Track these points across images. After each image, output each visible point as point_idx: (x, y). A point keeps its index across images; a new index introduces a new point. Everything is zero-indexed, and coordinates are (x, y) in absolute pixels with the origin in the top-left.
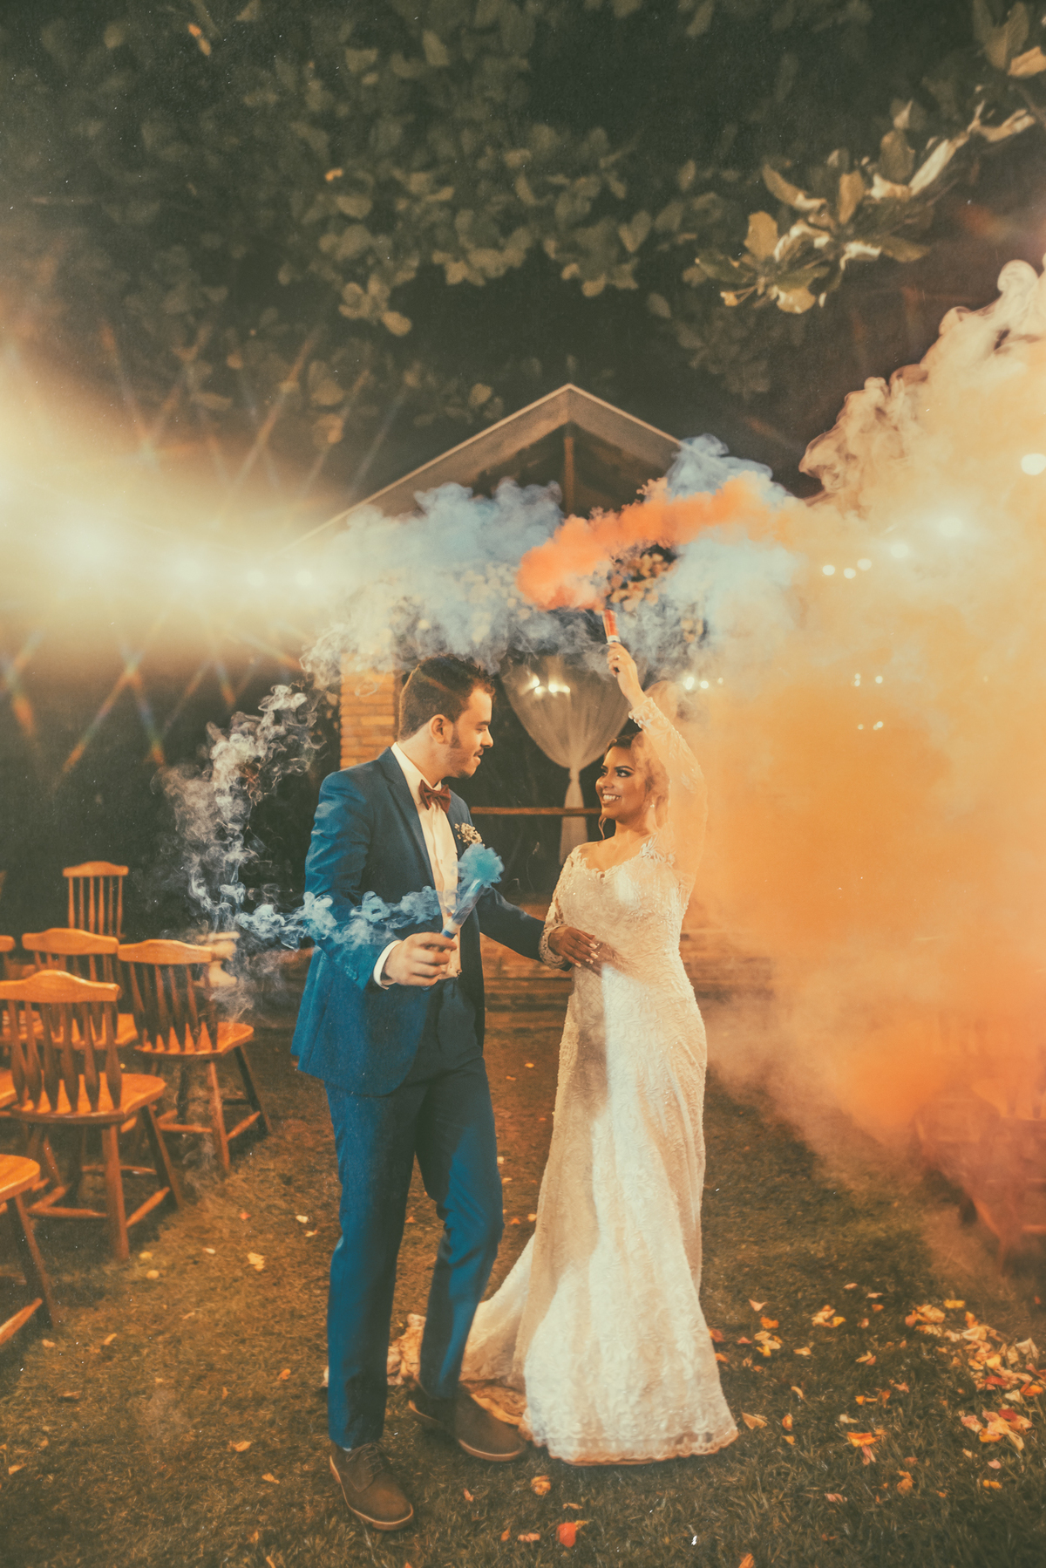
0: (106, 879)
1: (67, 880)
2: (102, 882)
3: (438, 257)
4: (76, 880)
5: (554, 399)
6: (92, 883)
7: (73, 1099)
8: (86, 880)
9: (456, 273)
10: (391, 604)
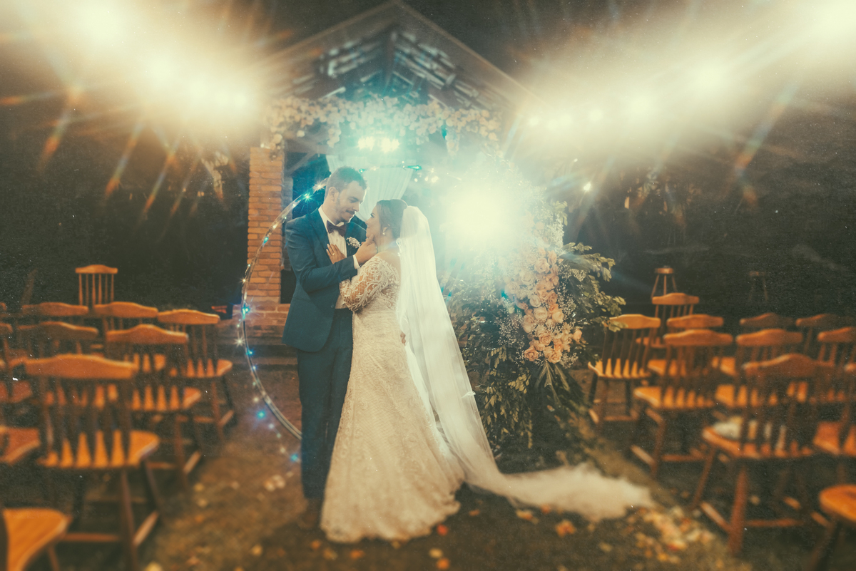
0: (103, 276)
1: (77, 275)
2: (100, 277)
4: (84, 275)
5: (388, 9)
6: (94, 277)
8: (90, 275)
10: (282, 120)
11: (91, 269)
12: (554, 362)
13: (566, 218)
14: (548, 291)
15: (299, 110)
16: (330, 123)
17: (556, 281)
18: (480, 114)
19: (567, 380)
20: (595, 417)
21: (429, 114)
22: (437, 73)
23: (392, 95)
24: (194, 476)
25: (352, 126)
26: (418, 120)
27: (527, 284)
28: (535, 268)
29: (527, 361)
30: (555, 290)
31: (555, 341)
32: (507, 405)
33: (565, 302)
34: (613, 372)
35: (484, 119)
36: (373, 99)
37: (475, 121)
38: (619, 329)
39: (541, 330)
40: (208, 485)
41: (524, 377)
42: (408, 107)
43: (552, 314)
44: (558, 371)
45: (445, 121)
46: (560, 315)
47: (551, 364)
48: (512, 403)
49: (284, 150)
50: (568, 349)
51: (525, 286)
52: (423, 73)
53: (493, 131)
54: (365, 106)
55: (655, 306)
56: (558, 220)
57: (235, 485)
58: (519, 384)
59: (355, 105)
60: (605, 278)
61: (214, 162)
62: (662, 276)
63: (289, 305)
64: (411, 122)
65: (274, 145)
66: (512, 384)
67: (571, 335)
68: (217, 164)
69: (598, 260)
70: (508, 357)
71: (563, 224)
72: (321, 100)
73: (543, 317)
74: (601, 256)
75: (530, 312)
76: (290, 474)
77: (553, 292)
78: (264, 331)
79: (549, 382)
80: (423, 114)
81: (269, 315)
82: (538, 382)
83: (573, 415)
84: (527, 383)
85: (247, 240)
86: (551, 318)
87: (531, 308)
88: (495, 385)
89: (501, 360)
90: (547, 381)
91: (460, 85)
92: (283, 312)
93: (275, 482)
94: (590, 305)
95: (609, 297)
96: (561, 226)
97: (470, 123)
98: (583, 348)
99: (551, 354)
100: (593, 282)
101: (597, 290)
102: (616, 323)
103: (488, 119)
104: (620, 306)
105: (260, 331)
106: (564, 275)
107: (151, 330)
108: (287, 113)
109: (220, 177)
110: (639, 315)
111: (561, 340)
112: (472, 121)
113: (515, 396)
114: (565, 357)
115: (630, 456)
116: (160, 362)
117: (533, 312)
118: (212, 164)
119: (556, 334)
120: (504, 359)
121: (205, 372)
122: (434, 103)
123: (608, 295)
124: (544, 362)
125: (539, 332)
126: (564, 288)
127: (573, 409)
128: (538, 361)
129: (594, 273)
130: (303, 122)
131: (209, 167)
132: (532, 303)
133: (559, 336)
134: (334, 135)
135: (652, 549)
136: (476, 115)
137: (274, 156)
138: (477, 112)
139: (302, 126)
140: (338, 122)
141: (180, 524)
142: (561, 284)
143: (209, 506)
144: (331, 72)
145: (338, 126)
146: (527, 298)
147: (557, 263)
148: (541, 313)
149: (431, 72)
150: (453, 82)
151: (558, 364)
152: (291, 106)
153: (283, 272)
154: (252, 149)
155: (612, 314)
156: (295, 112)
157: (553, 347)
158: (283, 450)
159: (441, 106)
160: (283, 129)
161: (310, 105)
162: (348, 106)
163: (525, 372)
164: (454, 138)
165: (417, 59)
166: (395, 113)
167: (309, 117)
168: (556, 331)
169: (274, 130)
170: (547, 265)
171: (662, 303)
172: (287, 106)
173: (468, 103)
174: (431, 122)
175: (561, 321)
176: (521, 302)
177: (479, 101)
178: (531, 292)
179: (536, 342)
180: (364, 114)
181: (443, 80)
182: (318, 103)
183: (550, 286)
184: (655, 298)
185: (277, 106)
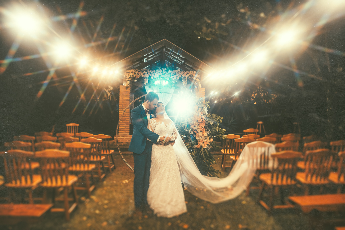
1: (67, 126)
2: (74, 127)
4: (69, 127)
5: (162, 41)
6: (72, 127)
10: (130, 76)
11: (71, 125)
12: (205, 148)
13: (209, 106)
14: (202, 127)
15: (135, 73)
16: (145, 77)
17: (205, 124)
19: (208, 153)
20: (223, 166)
21: (177, 73)
22: (179, 60)
23: (164, 68)
25: (152, 78)
26: (173, 75)
27: (196, 125)
28: (198, 121)
29: (196, 148)
30: (204, 127)
31: (205, 142)
33: (208, 131)
34: (227, 152)
35: (195, 74)
36: (158, 69)
37: (192, 75)
38: (225, 138)
39: (201, 138)
40: (107, 182)
42: (170, 71)
44: (206, 150)
45: (182, 75)
46: (206, 134)
47: (204, 149)
49: (130, 86)
50: (209, 144)
51: (196, 126)
52: (175, 60)
53: (198, 78)
54: (156, 71)
57: (115, 182)
59: (153, 71)
61: (108, 89)
62: (259, 124)
63: (132, 136)
64: (171, 76)
65: (127, 84)
67: (209, 140)
68: (109, 90)
73: (201, 135)
74: (219, 117)
75: (197, 133)
76: (130, 180)
77: (204, 128)
78: (124, 144)
79: (203, 153)
80: (175, 73)
81: (126, 139)
84: (195, 153)
85: (119, 115)
86: (203, 135)
87: (198, 132)
91: (187, 63)
92: (130, 138)
94: (215, 132)
96: (207, 109)
97: (190, 76)
98: (214, 144)
99: (204, 146)
104: (224, 131)
105: (123, 144)
106: (207, 123)
107: (93, 138)
108: (131, 74)
109: (110, 94)
110: (234, 135)
112: (191, 75)
114: (208, 147)
118: (107, 90)
119: (205, 140)
121: (106, 152)
122: (178, 70)
124: (202, 148)
126: (207, 127)
127: (211, 162)
128: (200, 148)
130: (136, 77)
131: (107, 91)
132: (198, 131)
133: (206, 140)
134: (146, 81)
136: (192, 73)
137: (127, 88)
138: (192, 72)
139: (136, 78)
144: (145, 61)
145: (147, 78)
147: (205, 120)
148: (200, 134)
149: (177, 59)
150: (185, 63)
151: (206, 148)
152: (133, 72)
153: (130, 125)
154: (120, 86)
155: (223, 134)
156: (134, 74)
157: (204, 144)
159: (181, 71)
160: (130, 79)
161: (138, 72)
162: (150, 71)
163: (195, 150)
164: (185, 81)
165: (173, 56)
166: (165, 73)
167: (138, 76)
168: (205, 139)
169: (127, 80)
170: (202, 120)
171: (247, 132)
172: (131, 72)
173: (190, 69)
174: (177, 76)
175: (206, 136)
176: (195, 130)
177: (193, 68)
178: (197, 128)
179: (199, 142)
180: (155, 74)
181: (181, 62)
182: (141, 71)
183: (203, 126)
184: (244, 130)
185: (128, 72)
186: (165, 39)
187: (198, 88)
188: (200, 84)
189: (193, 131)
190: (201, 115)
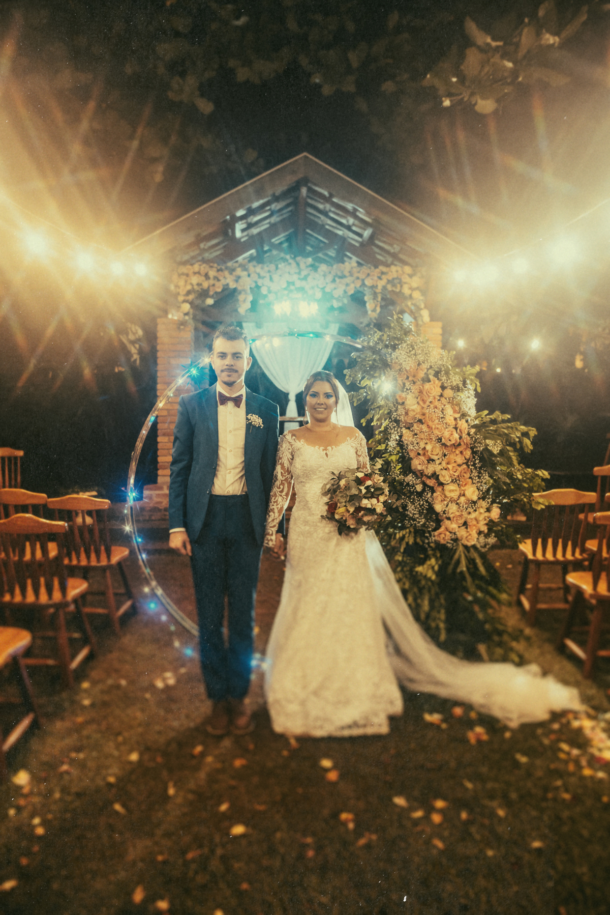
0: (10, 458)
2: (6, 460)
3: (232, 63)
5: (296, 161)
7: (37, 592)
9: (242, 75)
10: (189, 287)
12: (469, 544)
13: (478, 384)
14: (459, 465)
15: (207, 276)
16: (239, 288)
17: (468, 453)
18: (402, 271)
19: (483, 564)
20: (526, 604)
21: (347, 274)
22: (354, 228)
23: (306, 255)
24: (81, 673)
25: (264, 291)
26: (334, 281)
27: (435, 458)
28: (443, 440)
29: (437, 543)
30: (466, 463)
31: (469, 521)
32: (415, 593)
33: (479, 477)
34: (544, 554)
35: (407, 276)
36: (284, 260)
37: (397, 278)
38: (543, 507)
39: (453, 508)
40: (94, 683)
41: (433, 561)
42: (323, 267)
43: (464, 491)
44: (475, 555)
45: (363, 280)
46: (474, 492)
47: (466, 547)
48: (421, 590)
49: (193, 319)
50: (485, 529)
51: (433, 460)
52: (340, 230)
53: (417, 288)
54: (277, 268)
55: (596, 477)
56: (469, 386)
57: (123, 682)
58: (428, 570)
59: (266, 269)
60: (526, 450)
61: (130, 336)
64: (327, 283)
65: (182, 315)
66: (420, 569)
67: (487, 514)
68: (133, 337)
69: (517, 429)
70: (415, 540)
71: (475, 390)
72: (230, 264)
73: (454, 495)
74: (521, 425)
75: (440, 489)
76: (183, 670)
77: (465, 466)
79: (463, 567)
80: (339, 274)
82: (451, 567)
83: (494, 603)
84: (436, 568)
86: (464, 495)
87: (441, 484)
88: (402, 570)
89: (407, 543)
90: (461, 565)
91: (380, 240)
93: (164, 680)
94: (508, 481)
95: (530, 470)
96: (473, 393)
97: (391, 282)
98: (502, 528)
99: (465, 536)
100: (511, 454)
101: (515, 462)
102: (541, 500)
103: (411, 276)
104: (543, 480)
106: (477, 447)
108: (195, 280)
109: (136, 351)
110: (572, 490)
111: (476, 519)
112: (393, 279)
113: (423, 582)
114: (482, 539)
115: (562, 650)
116: (53, 550)
117: (443, 489)
118: (128, 338)
119: (470, 513)
120: (411, 541)
121: (98, 560)
122: (352, 262)
123: (529, 468)
124: (458, 545)
125: (451, 511)
126: (477, 461)
127: (493, 597)
128: (450, 543)
129: (513, 445)
130: (211, 289)
131: (126, 341)
132: (441, 479)
133: (473, 515)
134: (244, 301)
135: (577, 762)
136: (397, 271)
137: (182, 327)
138: (399, 269)
139: (211, 293)
140: (249, 287)
141: (59, 725)
142: (474, 457)
143: (93, 705)
144: (238, 234)
145: (249, 291)
146: (435, 473)
147: (469, 434)
148: (452, 490)
149: (349, 228)
150: (372, 237)
151: (474, 546)
152: (199, 273)
154: (160, 320)
155: (535, 489)
156: (203, 278)
157: (467, 528)
158: (177, 644)
159: (359, 264)
160: (191, 297)
161: (218, 271)
162: (258, 270)
163: (435, 556)
164: (374, 299)
165: (332, 215)
166: (309, 275)
167: (217, 284)
168: (469, 510)
169: (181, 298)
170: (456, 436)
171: (605, 474)
172: (195, 273)
173: (390, 260)
174: (348, 282)
175: (475, 498)
176: (429, 477)
177: (401, 256)
178: (440, 467)
179: (447, 522)
180: (276, 277)
181: (360, 235)
182: (227, 268)
183: (460, 460)
184: (596, 469)
185: (183, 274)
186: (305, 154)
187: (420, 323)
188: (426, 307)
189: (424, 478)
190: (452, 419)
